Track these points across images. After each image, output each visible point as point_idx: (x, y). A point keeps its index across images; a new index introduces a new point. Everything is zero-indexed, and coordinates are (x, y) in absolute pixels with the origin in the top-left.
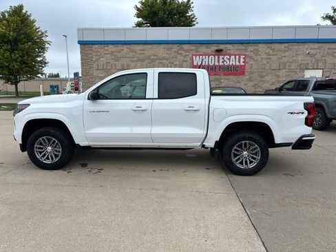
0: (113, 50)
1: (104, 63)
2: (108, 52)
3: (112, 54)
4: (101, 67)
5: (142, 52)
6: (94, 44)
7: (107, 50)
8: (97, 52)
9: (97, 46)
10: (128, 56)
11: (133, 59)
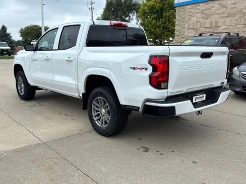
0: (204, 8)
1: (195, 22)
2: (199, 11)
3: (202, 12)
4: (191, 27)
5: (233, 6)
6: (187, 5)
7: (198, 9)
8: (189, 12)
9: (189, 6)
10: (217, 12)
11: (223, 15)
